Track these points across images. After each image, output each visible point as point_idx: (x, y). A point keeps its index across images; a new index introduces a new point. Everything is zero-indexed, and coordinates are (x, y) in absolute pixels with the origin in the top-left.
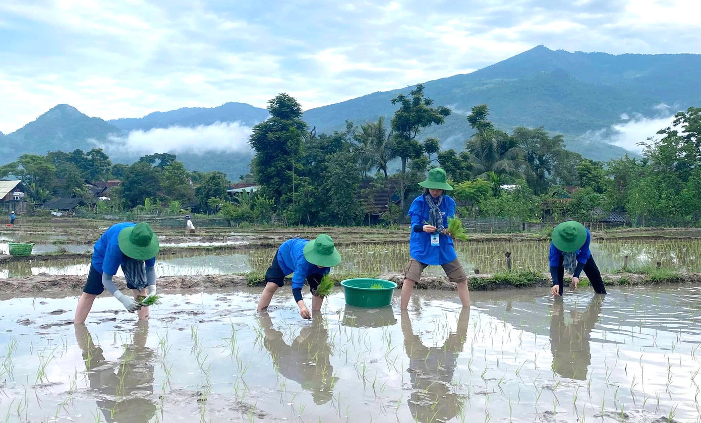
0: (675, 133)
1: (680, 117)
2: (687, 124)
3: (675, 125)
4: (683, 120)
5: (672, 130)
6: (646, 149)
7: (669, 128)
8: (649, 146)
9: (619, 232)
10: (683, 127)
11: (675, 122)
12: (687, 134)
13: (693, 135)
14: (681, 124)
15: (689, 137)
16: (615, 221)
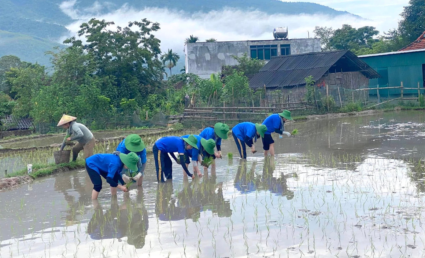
0: (79, 43)
1: (84, 27)
2: (89, 34)
3: (80, 35)
4: (87, 30)
5: (76, 40)
6: (53, 57)
7: (74, 38)
8: (56, 55)
9: (6, 142)
10: (86, 36)
11: (80, 32)
12: (90, 43)
13: (96, 44)
14: (85, 34)
15: (91, 46)
16: (24, 129)
